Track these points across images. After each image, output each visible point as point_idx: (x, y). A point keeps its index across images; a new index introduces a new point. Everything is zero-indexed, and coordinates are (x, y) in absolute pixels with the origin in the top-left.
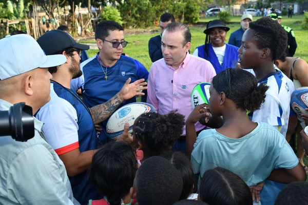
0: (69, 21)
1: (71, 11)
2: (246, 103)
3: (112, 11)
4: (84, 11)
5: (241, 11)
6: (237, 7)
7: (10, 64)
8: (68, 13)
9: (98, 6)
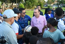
0: (12, 7)
1: (12, 4)
2: (54, 25)
3: (22, 5)
4: (15, 4)
5: (53, 6)
6: (52, 5)
7: (10, 15)
8: (11, 5)
9: (19, 3)
